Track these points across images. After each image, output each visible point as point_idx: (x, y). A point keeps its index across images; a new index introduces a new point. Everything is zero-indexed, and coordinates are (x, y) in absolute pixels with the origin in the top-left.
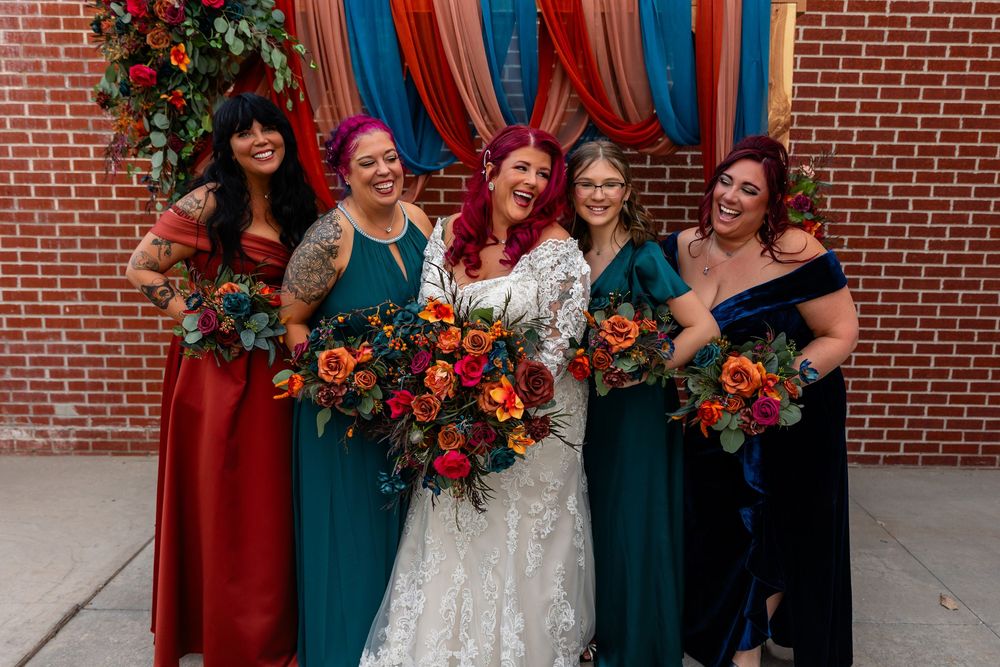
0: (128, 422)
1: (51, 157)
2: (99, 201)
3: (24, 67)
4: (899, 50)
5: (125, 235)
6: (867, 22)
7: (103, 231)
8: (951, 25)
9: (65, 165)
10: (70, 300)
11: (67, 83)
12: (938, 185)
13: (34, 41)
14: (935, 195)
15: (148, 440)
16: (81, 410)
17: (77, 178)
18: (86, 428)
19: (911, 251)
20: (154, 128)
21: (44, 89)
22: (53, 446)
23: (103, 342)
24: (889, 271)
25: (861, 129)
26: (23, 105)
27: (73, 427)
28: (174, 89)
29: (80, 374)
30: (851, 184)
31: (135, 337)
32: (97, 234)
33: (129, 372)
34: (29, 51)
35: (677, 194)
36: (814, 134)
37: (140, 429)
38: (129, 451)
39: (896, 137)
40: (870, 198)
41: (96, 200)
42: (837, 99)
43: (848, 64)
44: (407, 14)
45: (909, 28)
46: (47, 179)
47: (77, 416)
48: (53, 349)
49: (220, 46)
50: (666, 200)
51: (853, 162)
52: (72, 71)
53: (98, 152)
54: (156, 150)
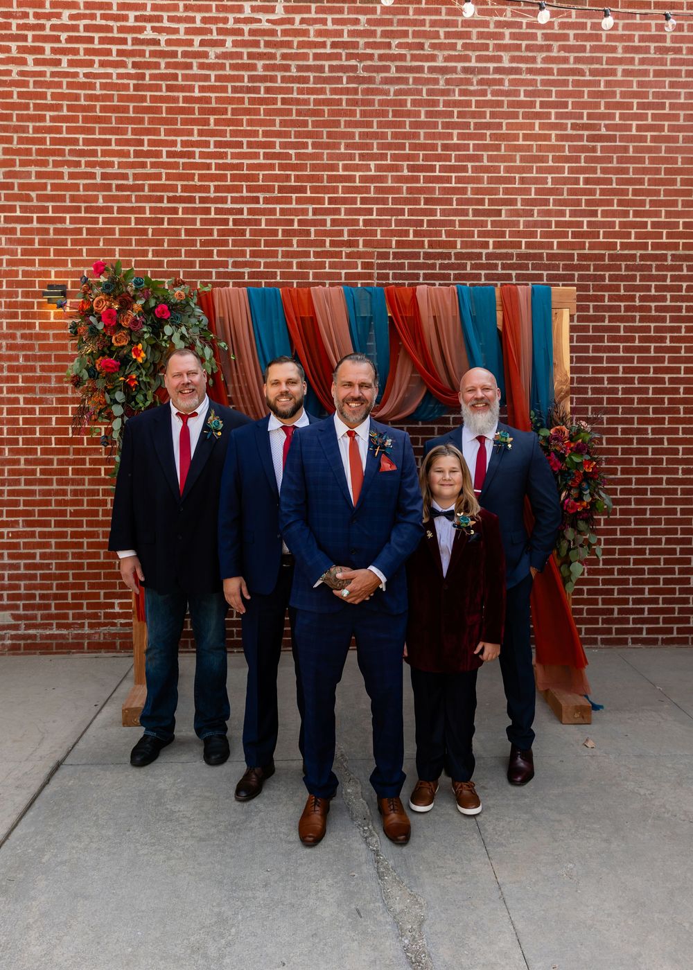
0: (55, 626)
1: (5, 415)
2: (41, 449)
4: (648, 329)
5: (61, 475)
6: (623, 309)
7: (43, 472)
8: (684, 311)
9: (16, 421)
10: (13, 527)
11: (21, 359)
12: (684, 426)
14: (683, 434)
15: (70, 641)
16: (16, 617)
17: (24, 431)
18: (19, 632)
19: (669, 476)
20: (115, 402)
23: (38, 560)
24: (653, 491)
25: (624, 386)
27: (8, 631)
28: (129, 374)
29: (18, 587)
30: (620, 427)
31: (64, 556)
32: (38, 474)
33: (57, 585)
36: (589, 391)
37: (64, 632)
38: (54, 651)
39: (651, 391)
40: (635, 437)
41: (39, 447)
42: (605, 365)
43: (611, 339)
44: (296, 318)
45: (653, 313)
47: (13, 622)
51: (620, 411)
52: (26, 350)
53: (42, 411)
54: (116, 417)
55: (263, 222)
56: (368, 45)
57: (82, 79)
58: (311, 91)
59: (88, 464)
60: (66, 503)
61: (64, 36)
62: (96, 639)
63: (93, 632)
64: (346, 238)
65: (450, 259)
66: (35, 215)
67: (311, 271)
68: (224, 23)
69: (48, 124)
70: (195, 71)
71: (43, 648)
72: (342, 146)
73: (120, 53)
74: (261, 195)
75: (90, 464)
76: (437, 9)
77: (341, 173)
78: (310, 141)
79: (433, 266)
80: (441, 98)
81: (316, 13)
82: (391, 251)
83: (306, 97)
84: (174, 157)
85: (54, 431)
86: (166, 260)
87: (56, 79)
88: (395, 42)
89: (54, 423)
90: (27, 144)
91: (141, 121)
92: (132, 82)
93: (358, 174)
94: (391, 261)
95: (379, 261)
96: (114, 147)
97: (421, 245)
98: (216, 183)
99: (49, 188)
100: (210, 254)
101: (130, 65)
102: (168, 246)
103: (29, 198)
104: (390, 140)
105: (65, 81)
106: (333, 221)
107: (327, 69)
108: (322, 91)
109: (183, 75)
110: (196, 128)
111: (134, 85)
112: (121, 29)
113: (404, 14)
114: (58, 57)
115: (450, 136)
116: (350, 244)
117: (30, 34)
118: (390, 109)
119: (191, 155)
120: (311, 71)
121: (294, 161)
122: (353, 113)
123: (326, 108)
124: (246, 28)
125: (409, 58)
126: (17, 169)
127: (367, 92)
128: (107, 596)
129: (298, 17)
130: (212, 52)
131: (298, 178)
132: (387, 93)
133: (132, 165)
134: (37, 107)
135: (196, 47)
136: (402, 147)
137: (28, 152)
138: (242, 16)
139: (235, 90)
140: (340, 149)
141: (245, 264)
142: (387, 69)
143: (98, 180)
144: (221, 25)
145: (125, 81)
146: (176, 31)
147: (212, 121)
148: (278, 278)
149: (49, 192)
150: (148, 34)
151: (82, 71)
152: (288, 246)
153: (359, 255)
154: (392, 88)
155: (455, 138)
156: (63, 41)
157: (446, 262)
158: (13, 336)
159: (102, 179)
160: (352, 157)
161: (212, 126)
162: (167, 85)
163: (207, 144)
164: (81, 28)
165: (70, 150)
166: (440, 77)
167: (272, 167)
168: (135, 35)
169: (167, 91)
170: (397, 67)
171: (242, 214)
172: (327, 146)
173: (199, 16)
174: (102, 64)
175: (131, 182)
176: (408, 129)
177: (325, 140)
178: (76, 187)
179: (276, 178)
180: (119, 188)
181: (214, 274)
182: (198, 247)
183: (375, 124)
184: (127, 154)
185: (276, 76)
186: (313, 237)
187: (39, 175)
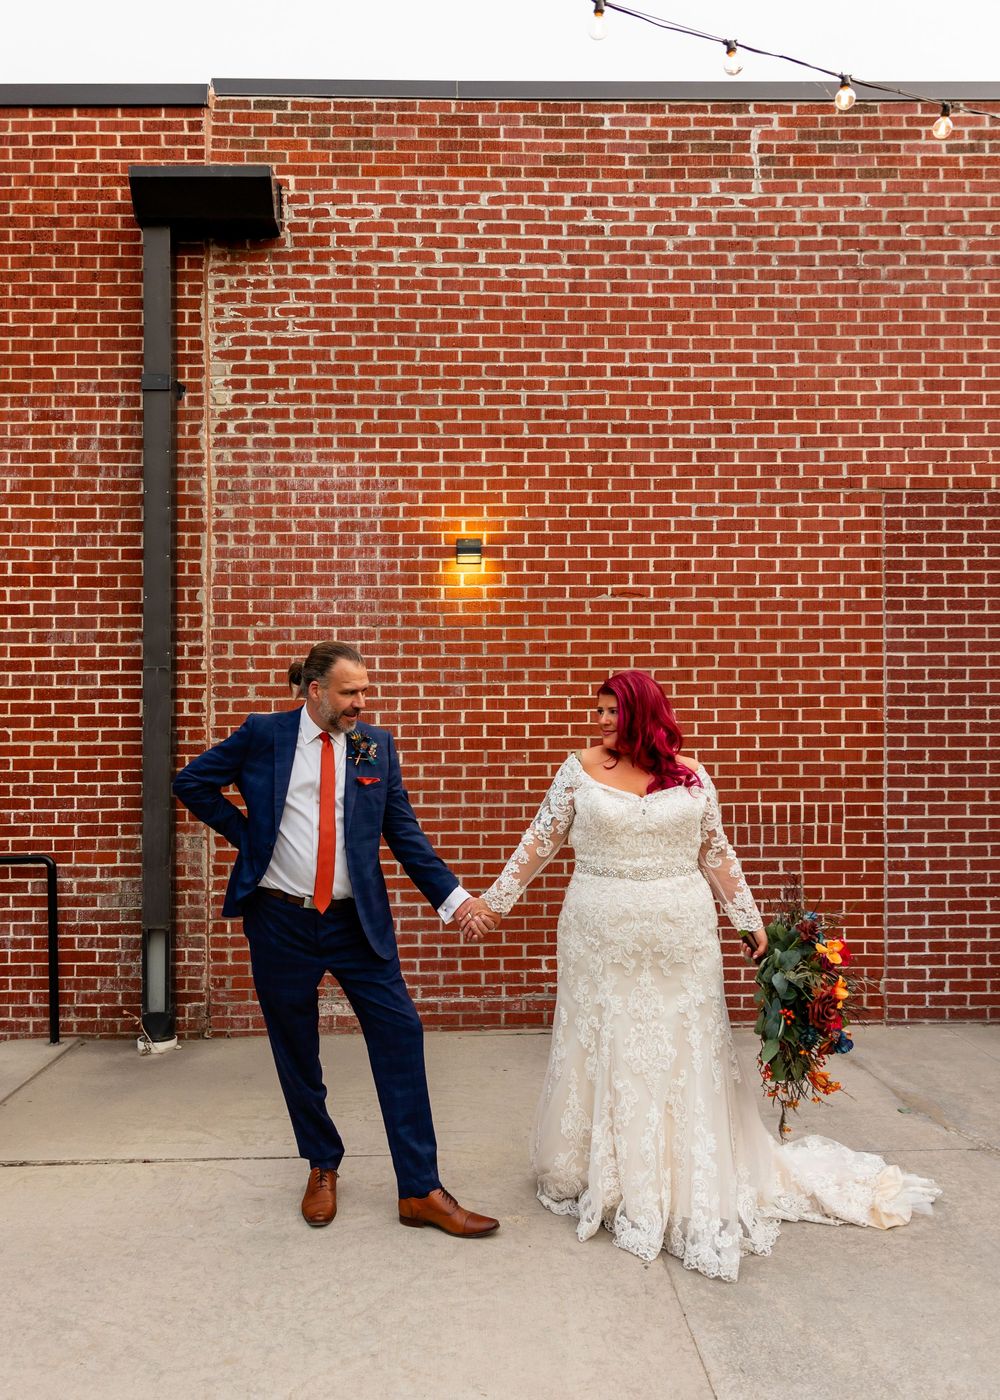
0: (462, 992)
1: (399, 710)
2: (446, 754)
3: (380, 622)
5: (472, 788)
7: (448, 785)
9: (413, 718)
11: (421, 637)
13: (391, 597)
15: (482, 1012)
17: (425, 731)
21: (397, 642)
29: (414, 939)
32: (441, 788)
34: (385, 607)
38: (461, 1025)
41: (443, 752)
52: (427, 625)
53: (448, 704)
55: (736, 457)
56: (871, 230)
57: (504, 278)
58: (798, 289)
59: (507, 774)
60: (478, 826)
61: (481, 225)
62: (516, 1009)
63: (512, 999)
64: (845, 475)
65: (982, 501)
66: (441, 451)
67: (799, 520)
68: (686, 206)
69: (460, 334)
70: (648, 265)
71: (447, 1022)
72: (839, 358)
73: (553, 244)
74: (734, 423)
75: (510, 774)
76: (959, 184)
77: (837, 392)
78: (796, 352)
79: (959, 512)
80: (967, 296)
81: (804, 191)
82: (904, 492)
83: (791, 296)
84: (621, 375)
85: (464, 731)
86: (610, 506)
87: (471, 279)
88: (905, 226)
89: (463, 720)
90: (433, 360)
91: (579, 329)
92: (567, 282)
93: (859, 394)
94: (904, 505)
95: (889, 506)
96: (544, 363)
97: (944, 483)
98: (675, 407)
99: (460, 415)
100: (667, 498)
101: (565, 260)
102: (613, 488)
103: (433, 429)
104: (900, 350)
105: (482, 280)
106: (828, 454)
107: (817, 261)
108: (811, 289)
109: (632, 271)
110: (649, 337)
111: (570, 284)
112: (554, 215)
113: (917, 191)
114: (474, 250)
115: (979, 343)
116: (850, 483)
117: (439, 223)
118: (900, 310)
119: (642, 372)
120: (799, 264)
121: (776, 378)
122: (851, 316)
123: (817, 310)
124: (714, 211)
125: (923, 245)
126: (420, 392)
127: (871, 289)
128: (531, 951)
129: (780, 198)
130: (670, 242)
131: (781, 400)
132: (895, 290)
133: (567, 386)
134: (446, 313)
135: (650, 236)
136: (917, 358)
137: (434, 370)
138: (708, 196)
139: (700, 289)
140: (835, 362)
141: (714, 511)
142: (895, 260)
143: (524, 405)
144: (682, 208)
145: (559, 280)
146: (624, 216)
147: (670, 329)
148: (757, 528)
149: (459, 420)
150: (589, 220)
151: (503, 268)
152: (770, 487)
153: (862, 498)
154: (903, 285)
155: (985, 346)
156: (481, 231)
157: (977, 505)
159: (528, 404)
160: (851, 372)
161: (670, 335)
162: (612, 284)
163: (663, 358)
164: (504, 215)
165: (487, 368)
166: (964, 269)
167: (747, 386)
168: (571, 223)
169: (612, 291)
170: (908, 257)
171: (709, 446)
172: (819, 358)
173: (653, 198)
174: (530, 259)
175: (565, 407)
176: (923, 336)
177: (816, 350)
178: (494, 414)
179: (753, 400)
180: (550, 414)
181: (673, 524)
182: (652, 490)
183: (881, 330)
184: (560, 372)
185: (753, 270)
186: (801, 475)
187: (448, 399)
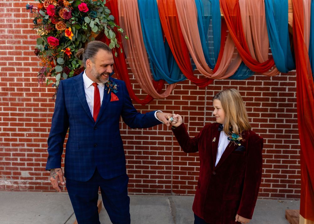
1: (23, 77)
2: (41, 94)
3: (15, 43)
5: (50, 106)
7: (42, 105)
9: (28, 80)
10: (28, 131)
13: (18, 33)
16: (31, 174)
17: (33, 85)
18: (33, 181)
20: (57, 64)
21: (21, 51)
22: (20, 188)
23: (41, 148)
26: (13, 57)
27: (28, 180)
28: (66, 47)
29: (31, 160)
32: (40, 106)
34: (16, 37)
35: (266, 92)
38: (49, 190)
44: (166, 17)
46: (21, 85)
47: (30, 176)
48: (21, 150)
49: (86, 29)
50: (262, 94)
52: (32, 44)
54: (58, 73)
71: (44, 189)
158: (26, 37)
